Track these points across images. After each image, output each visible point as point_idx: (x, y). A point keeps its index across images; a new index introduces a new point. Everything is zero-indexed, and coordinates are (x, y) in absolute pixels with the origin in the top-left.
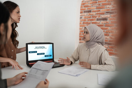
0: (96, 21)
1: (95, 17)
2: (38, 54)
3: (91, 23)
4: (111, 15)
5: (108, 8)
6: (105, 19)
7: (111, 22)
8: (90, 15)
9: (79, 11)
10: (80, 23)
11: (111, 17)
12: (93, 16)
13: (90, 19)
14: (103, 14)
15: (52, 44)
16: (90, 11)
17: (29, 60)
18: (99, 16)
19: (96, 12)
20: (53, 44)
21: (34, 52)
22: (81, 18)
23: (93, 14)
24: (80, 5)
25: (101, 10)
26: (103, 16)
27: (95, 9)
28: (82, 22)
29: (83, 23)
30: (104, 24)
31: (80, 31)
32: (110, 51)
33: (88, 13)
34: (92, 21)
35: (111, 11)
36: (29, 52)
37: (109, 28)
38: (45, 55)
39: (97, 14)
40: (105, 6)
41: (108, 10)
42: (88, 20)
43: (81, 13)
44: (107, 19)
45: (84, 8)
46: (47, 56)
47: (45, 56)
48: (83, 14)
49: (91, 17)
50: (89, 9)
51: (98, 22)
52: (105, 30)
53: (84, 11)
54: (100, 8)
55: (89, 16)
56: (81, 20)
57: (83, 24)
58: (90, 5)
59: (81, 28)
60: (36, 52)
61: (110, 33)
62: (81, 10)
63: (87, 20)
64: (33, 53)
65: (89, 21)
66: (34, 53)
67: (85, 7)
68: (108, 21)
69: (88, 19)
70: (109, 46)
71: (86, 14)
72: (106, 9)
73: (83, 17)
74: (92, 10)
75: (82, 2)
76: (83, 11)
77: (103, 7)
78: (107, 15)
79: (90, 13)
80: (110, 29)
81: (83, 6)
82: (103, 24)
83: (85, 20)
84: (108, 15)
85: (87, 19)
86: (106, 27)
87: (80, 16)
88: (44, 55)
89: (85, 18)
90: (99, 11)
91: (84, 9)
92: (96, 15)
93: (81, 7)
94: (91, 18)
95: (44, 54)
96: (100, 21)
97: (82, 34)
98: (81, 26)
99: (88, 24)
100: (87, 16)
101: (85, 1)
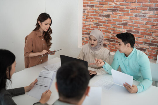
0: (98, 17)
1: (98, 13)
3: (94, 19)
4: (113, 12)
5: (111, 5)
6: (107, 16)
7: (113, 19)
9: (82, 4)
10: (83, 17)
11: (113, 14)
12: (95, 12)
14: (106, 10)
16: (93, 6)
18: (102, 12)
19: (99, 8)
22: (84, 12)
23: (96, 9)
25: (104, 6)
26: (106, 13)
27: (98, 4)
28: (85, 17)
29: (86, 17)
30: (107, 21)
31: (83, 25)
32: (111, 47)
33: (91, 8)
34: (95, 17)
35: (113, 9)
37: (111, 25)
39: (100, 9)
40: (108, 3)
41: (111, 7)
42: (91, 15)
43: (84, 6)
44: (109, 17)
45: (87, 2)
48: (86, 8)
49: (94, 12)
50: (92, 3)
51: (101, 18)
52: (107, 27)
53: (87, 5)
54: (102, 3)
55: (92, 11)
56: (84, 14)
59: (84, 22)
61: (111, 30)
62: (84, 3)
68: (110, 18)
69: (91, 14)
70: (110, 42)
71: (89, 8)
72: (109, 5)
73: (86, 11)
74: (95, 5)
76: (86, 5)
77: (106, 3)
78: (109, 12)
79: (93, 8)
80: (112, 27)
82: (105, 21)
83: (88, 15)
84: (111, 13)
85: (90, 14)
86: (108, 24)
87: (83, 9)
89: (87, 13)
90: (102, 7)
92: (99, 11)
94: (94, 14)
96: (102, 18)
97: (85, 29)
98: (84, 20)
99: (91, 19)
100: (90, 10)
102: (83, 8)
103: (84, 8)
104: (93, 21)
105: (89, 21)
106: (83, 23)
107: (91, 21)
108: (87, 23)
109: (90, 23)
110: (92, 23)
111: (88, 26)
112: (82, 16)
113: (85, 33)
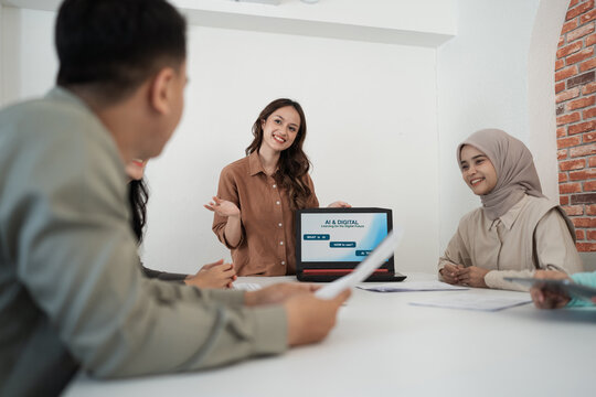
2: (332, 245)
8: (591, 90)
9: (553, 84)
10: (559, 134)
13: (592, 107)
15: (385, 214)
16: (590, 76)
17: (303, 260)
20: (389, 213)
21: (321, 236)
22: (560, 111)
24: (554, 59)
28: (565, 129)
29: (570, 129)
31: (560, 167)
33: (585, 87)
36: (306, 237)
38: (358, 248)
42: (587, 115)
43: (559, 89)
45: (567, 69)
47: (358, 253)
48: (568, 93)
50: (586, 65)
53: (569, 82)
55: (588, 97)
56: (559, 120)
57: (569, 135)
58: (587, 51)
59: (562, 153)
60: (327, 237)
62: (558, 78)
63: (581, 115)
64: (316, 239)
65: (589, 120)
66: (321, 239)
67: (570, 62)
69: (586, 109)
71: (575, 91)
73: (567, 106)
75: (560, 44)
76: (566, 81)
79: (592, 84)
81: (563, 59)
83: (574, 118)
85: (580, 112)
87: (557, 103)
88: (354, 250)
89: (572, 110)
91: (570, 73)
93: (557, 64)
95: (354, 245)
97: (568, 177)
98: (561, 145)
99: (588, 130)
100: (581, 97)
101: (570, 36)
102: (555, 98)
103: (559, 96)
105: (580, 142)
106: (560, 157)
107: (587, 141)
108: (573, 151)
109: (585, 149)
110: (593, 147)
111: (577, 163)
112: (556, 129)
113: (569, 196)
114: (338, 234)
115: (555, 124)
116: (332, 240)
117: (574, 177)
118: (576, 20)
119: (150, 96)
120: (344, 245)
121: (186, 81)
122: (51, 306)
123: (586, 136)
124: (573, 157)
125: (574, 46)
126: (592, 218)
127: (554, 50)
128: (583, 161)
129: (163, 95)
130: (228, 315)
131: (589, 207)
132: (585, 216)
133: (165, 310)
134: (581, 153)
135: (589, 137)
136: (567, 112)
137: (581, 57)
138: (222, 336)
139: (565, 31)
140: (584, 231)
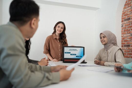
2: (71, 55)
8: (129, 22)
10: (122, 31)
15: (83, 48)
16: (129, 19)
17: (64, 58)
20: (84, 48)
22: (122, 26)
23: (131, 21)
24: (121, 14)
28: (123, 30)
29: (124, 30)
31: (122, 39)
33: (128, 21)
34: (131, 28)
36: (65, 53)
42: (128, 27)
43: (122, 21)
45: (124, 17)
46: (78, 57)
47: (77, 56)
48: (124, 22)
49: (131, 24)
50: (128, 16)
53: (125, 20)
56: (122, 28)
58: (129, 13)
59: (122, 35)
60: (70, 53)
62: (122, 19)
64: (67, 53)
65: (129, 29)
67: (125, 15)
71: (126, 22)
73: (124, 25)
75: (123, 11)
76: (124, 20)
81: (124, 15)
83: (125, 28)
85: (127, 27)
87: (122, 24)
89: (125, 26)
93: (122, 16)
95: (76, 55)
98: (122, 34)
99: (128, 31)
100: (127, 23)
101: (125, 10)
102: (121, 23)
103: (122, 23)
104: (130, 32)
105: (126, 33)
106: (122, 36)
107: (128, 33)
108: (125, 35)
110: (129, 35)
111: (126, 38)
113: (124, 45)
114: (72, 52)
115: (121, 29)
116: (71, 53)
117: (125, 41)
118: (127, 6)
119: (31, 24)
120: (74, 55)
121: (39, 20)
122: (7, 73)
123: (128, 32)
124: (125, 36)
125: (126, 12)
126: (128, 50)
127: (122, 13)
128: (127, 38)
129: (34, 24)
130: (47, 75)
131: (128, 48)
132: (127, 50)
133: (33, 73)
134: (126, 36)
135: (129, 32)
136: (124, 27)
137: (128, 14)
138: (45, 79)
139: (124, 9)
140: (126, 53)
